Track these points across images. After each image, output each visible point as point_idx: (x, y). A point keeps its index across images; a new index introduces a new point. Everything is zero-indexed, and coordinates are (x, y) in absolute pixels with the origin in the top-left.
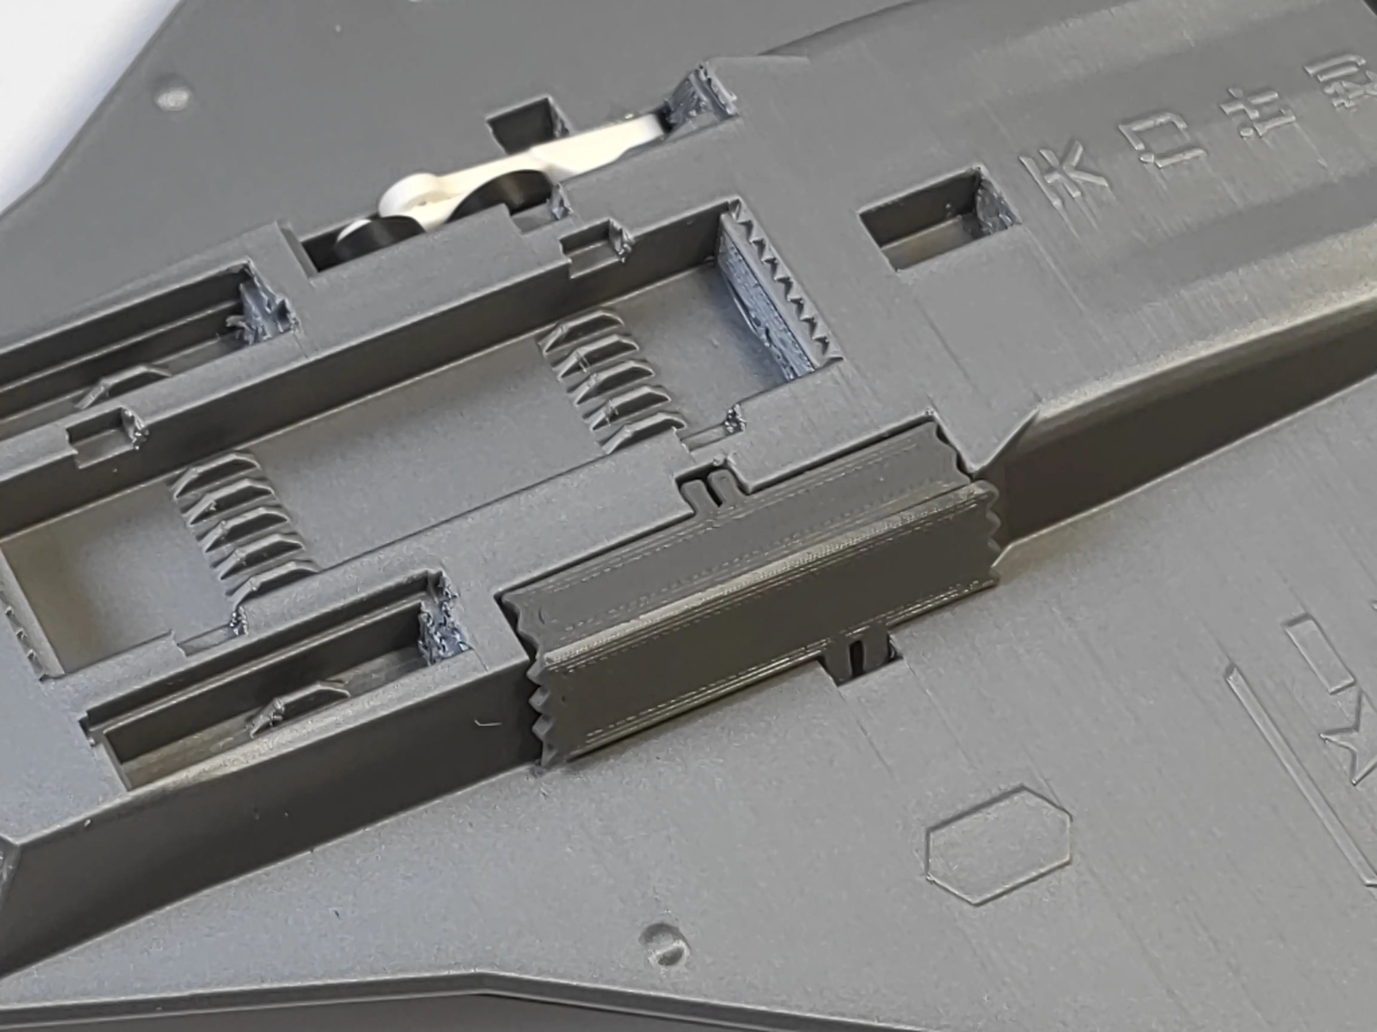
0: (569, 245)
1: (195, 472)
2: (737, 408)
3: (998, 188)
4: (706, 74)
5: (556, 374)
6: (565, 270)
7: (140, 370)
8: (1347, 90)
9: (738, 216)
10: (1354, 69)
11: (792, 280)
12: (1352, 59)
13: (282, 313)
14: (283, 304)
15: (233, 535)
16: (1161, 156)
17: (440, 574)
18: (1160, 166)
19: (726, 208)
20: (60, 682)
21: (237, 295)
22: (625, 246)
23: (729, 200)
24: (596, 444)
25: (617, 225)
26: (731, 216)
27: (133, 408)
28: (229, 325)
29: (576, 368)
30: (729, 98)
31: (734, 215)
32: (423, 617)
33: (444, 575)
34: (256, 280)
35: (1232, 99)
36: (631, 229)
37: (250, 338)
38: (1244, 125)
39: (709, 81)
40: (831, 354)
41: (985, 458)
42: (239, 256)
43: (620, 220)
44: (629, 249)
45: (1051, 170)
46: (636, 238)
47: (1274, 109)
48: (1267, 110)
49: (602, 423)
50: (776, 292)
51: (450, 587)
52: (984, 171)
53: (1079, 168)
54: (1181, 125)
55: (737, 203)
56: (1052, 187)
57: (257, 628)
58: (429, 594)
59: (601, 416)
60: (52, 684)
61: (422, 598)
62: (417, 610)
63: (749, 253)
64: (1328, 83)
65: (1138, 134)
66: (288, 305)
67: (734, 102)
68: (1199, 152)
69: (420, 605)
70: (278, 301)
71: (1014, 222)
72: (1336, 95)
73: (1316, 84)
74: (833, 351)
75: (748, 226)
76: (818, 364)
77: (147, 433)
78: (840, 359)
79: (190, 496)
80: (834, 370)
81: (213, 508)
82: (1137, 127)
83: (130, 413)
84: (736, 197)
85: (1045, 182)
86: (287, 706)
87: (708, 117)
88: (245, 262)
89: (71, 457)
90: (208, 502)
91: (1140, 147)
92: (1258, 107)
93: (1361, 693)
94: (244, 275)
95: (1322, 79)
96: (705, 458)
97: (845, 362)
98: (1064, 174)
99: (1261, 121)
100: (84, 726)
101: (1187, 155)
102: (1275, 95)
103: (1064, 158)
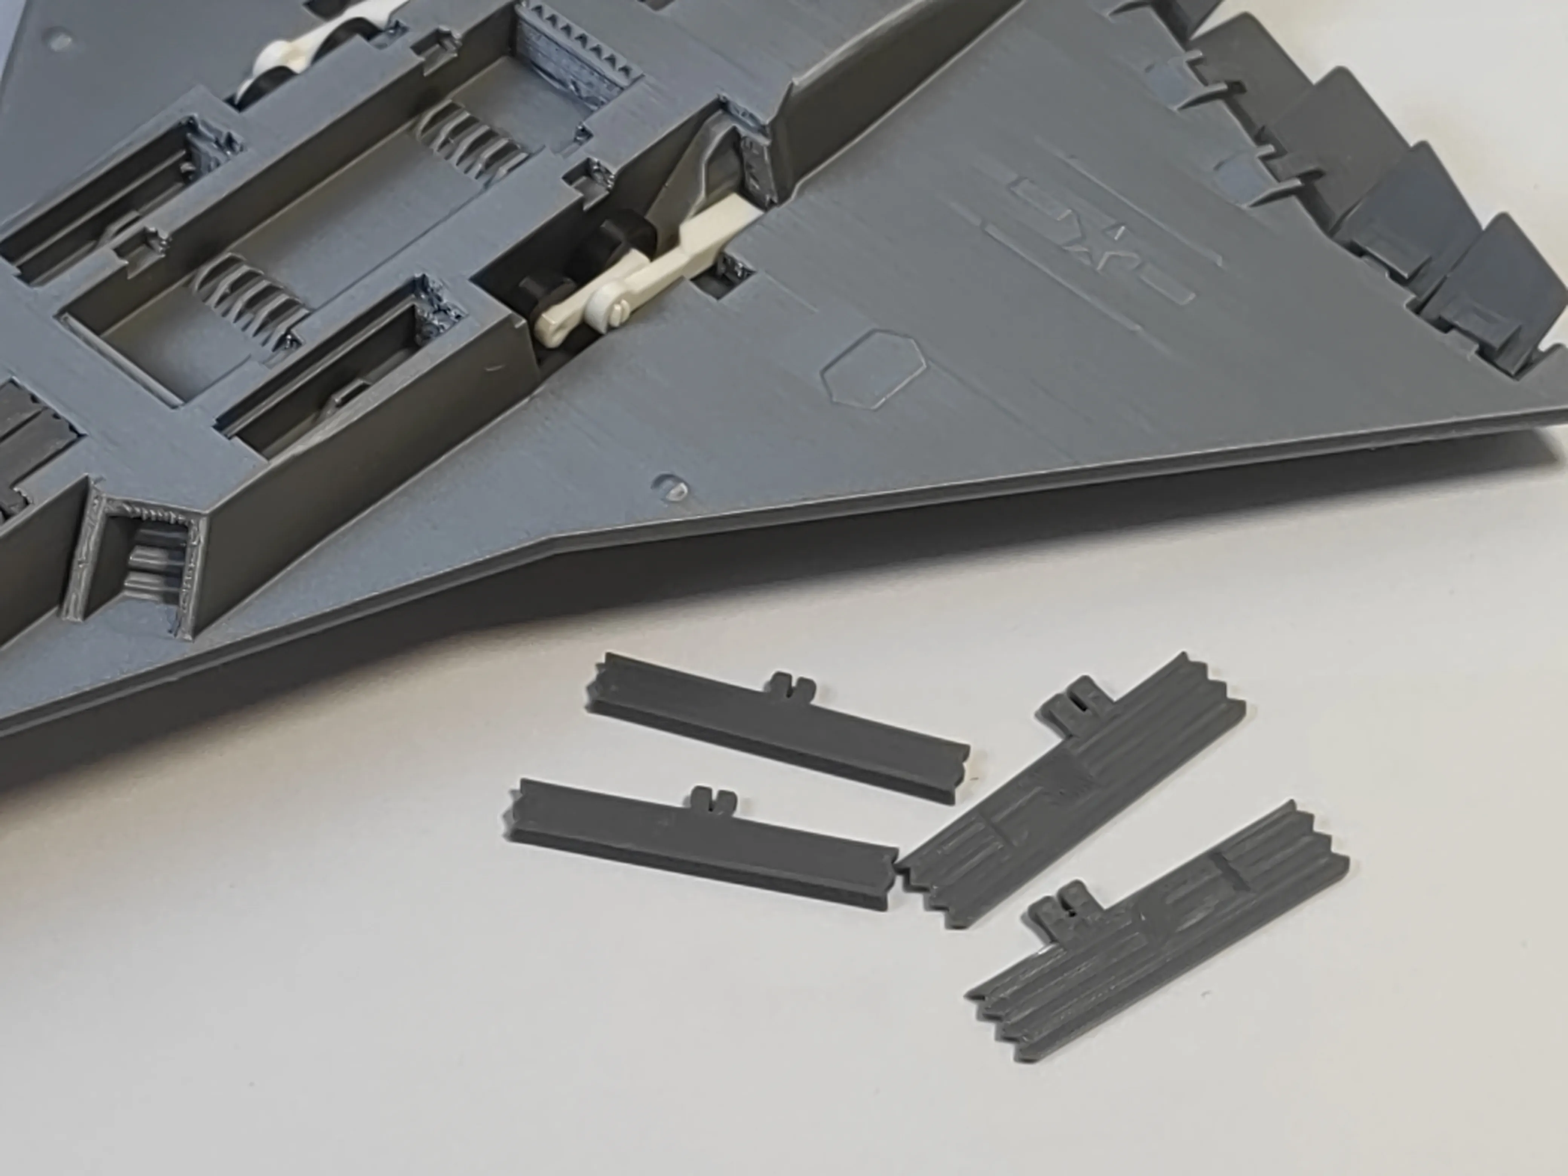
0: (418, 48)
1: (205, 270)
2: (584, 124)
5: (432, 151)
6: (420, 68)
9: (528, 4)
13: (230, 142)
14: (229, 135)
15: (252, 304)
17: (424, 276)
20: (185, 408)
21: (187, 145)
22: (456, 43)
25: (445, 28)
26: (523, 6)
27: (152, 226)
28: (183, 172)
29: (446, 142)
32: (419, 312)
33: (427, 274)
34: (201, 128)
36: (459, 28)
37: (212, 164)
40: (635, 74)
41: (771, 113)
42: (182, 111)
43: (449, 23)
44: (459, 45)
46: (462, 36)
49: (481, 172)
51: (434, 282)
57: (311, 339)
58: (418, 293)
60: (181, 410)
61: (413, 300)
62: (413, 309)
63: (546, 28)
66: (234, 134)
69: (412, 305)
70: (224, 134)
74: (636, 71)
75: (539, 8)
76: (626, 84)
77: (170, 240)
78: (642, 77)
79: (207, 288)
80: (641, 84)
81: (229, 290)
83: (152, 229)
88: (187, 114)
89: (128, 265)
90: (224, 286)
94: (191, 126)
96: (575, 160)
97: (650, 78)
100: (217, 427)
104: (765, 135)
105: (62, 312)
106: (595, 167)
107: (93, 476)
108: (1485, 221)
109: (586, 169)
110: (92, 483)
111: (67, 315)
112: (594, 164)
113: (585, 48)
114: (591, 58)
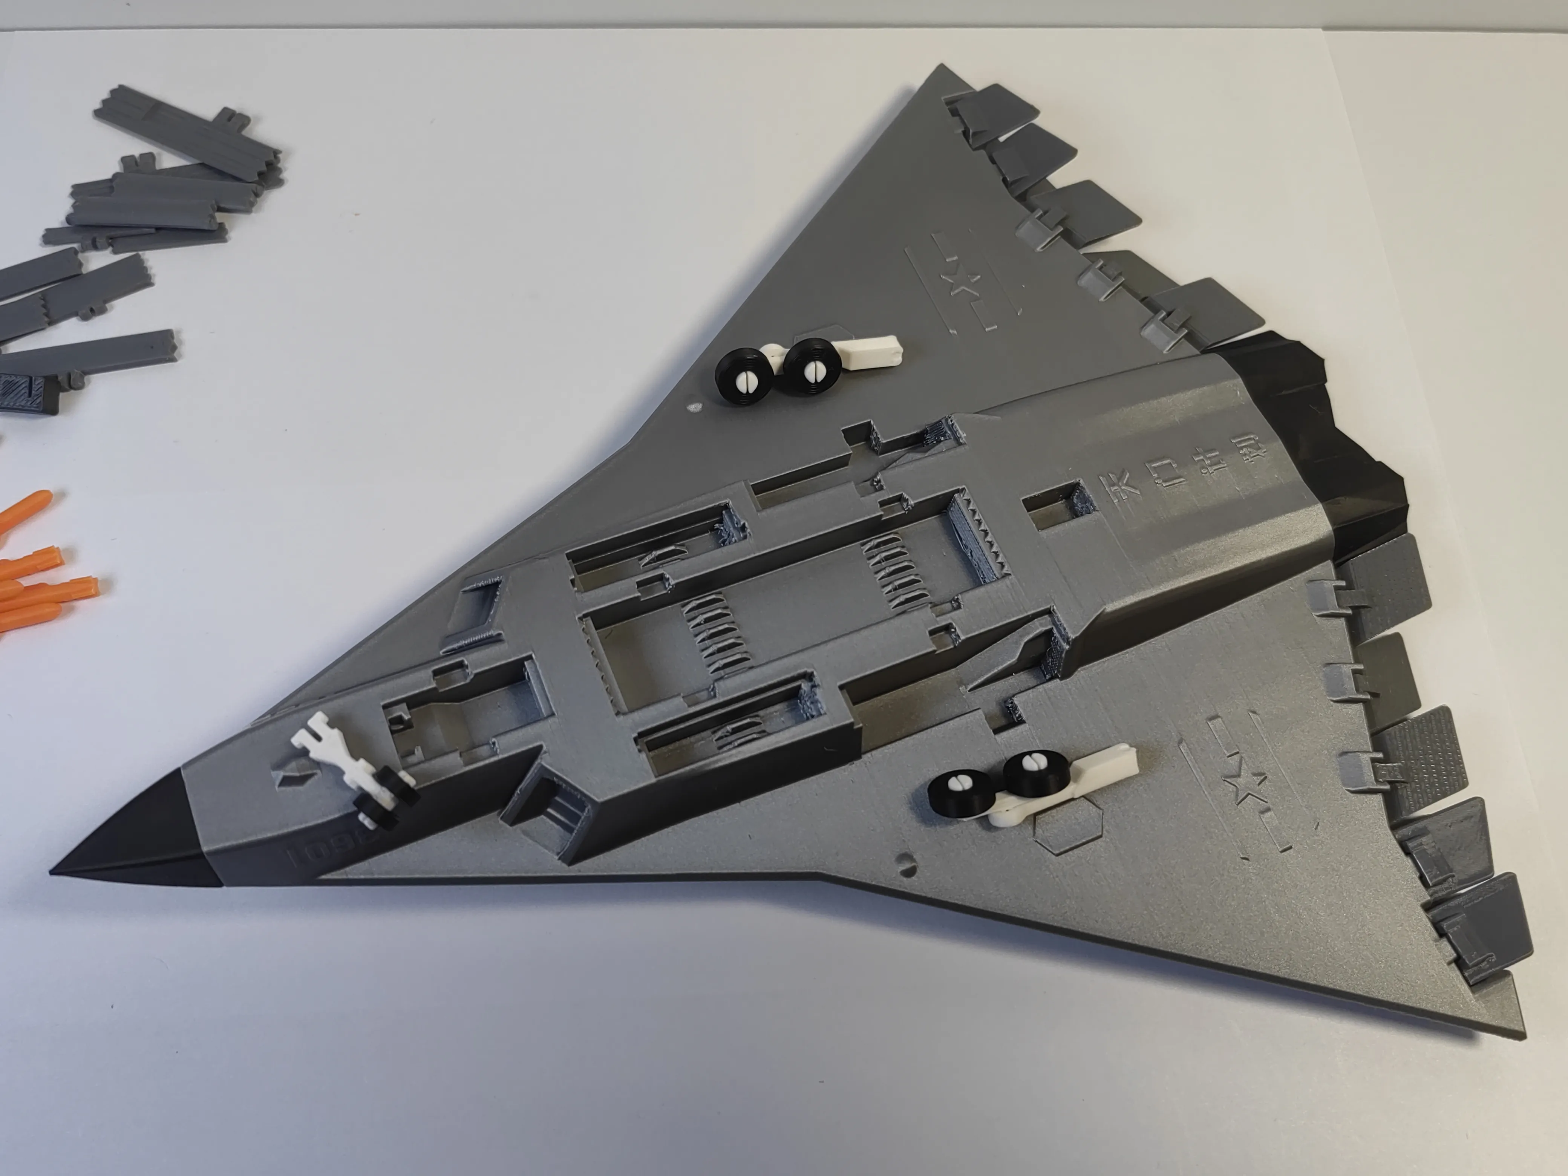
0: (883, 504)
1: (693, 605)
2: (960, 597)
3: (1088, 492)
4: (951, 421)
5: (869, 564)
6: (881, 516)
7: (672, 548)
8: (1250, 452)
9: (963, 496)
10: (1253, 442)
11: (989, 531)
12: (1252, 436)
13: (743, 528)
14: (744, 524)
15: (713, 636)
16: (1165, 481)
17: (813, 673)
18: (1164, 486)
19: (958, 491)
20: (625, 717)
21: (722, 516)
22: (909, 507)
23: (961, 488)
24: (886, 602)
25: (906, 496)
26: (960, 495)
27: (669, 574)
28: (715, 528)
29: (879, 562)
30: (962, 434)
31: (962, 495)
32: (802, 691)
33: (815, 673)
34: (731, 510)
35: (1198, 454)
36: (913, 498)
37: (728, 540)
38: (1203, 468)
39: (953, 424)
40: (1005, 570)
41: (1078, 633)
42: (725, 498)
43: (908, 494)
44: (911, 509)
45: (1114, 485)
46: (915, 504)
47: (1216, 460)
48: (1214, 460)
49: (890, 591)
50: (979, 536)
51: (817, 679)
52: (1082, 482)
53: (1126, 484)
54: (1175, 465)
55: (964, 489)
56: (1115, 493)
57: (723, 696)
58: (806, 681)
59: (890, 588)
60: (621, 718)
61: (802, 682)
62: (799, 687)
63: (967, 515)
65: (1155, 468)
66: (747, 525)
67: (965, 437)
68: (1182, 480)
69: (801, 685)
70: (742, 523)
71: (1094, 510)
72: (1245, 455)
73: (1236, 448)
74: (1007, 570)
75: (969, 501)
76: (998, 575)
77: (675, 585)
78: (1010, 574)
79: (692, 614)
80: (1007, 581)
81: (702, 622)
82: (1154, 465)
83: (667, 576)
84: (964, 486)
85: (1111, 490)
86: (733, 729)
87: (951, 442)
88: (727, 501)
89: (638, 597)
90: (701, 618)
91: (1156, 475)
92: (1210, 458)
93: (1242, 758)
94: (726, 507)
95: (1239, 446)
96: (943, 621)
97: (1012, 577)
98: (1120, 487)
99: (1211, 465)
100: (636, 740)
101: (1178, 481)
102: (1217, 453)
103: (1120, 478)
104: (1068, 643)
105: (585, 616)
106: (953, 630)
107: (545, 748)
108: (1498, 871)
109: (947, 628)
110: (543, 751)
111: (589, 618)
112: (953, 628)
113: (984, 540)
114: (985, 547)
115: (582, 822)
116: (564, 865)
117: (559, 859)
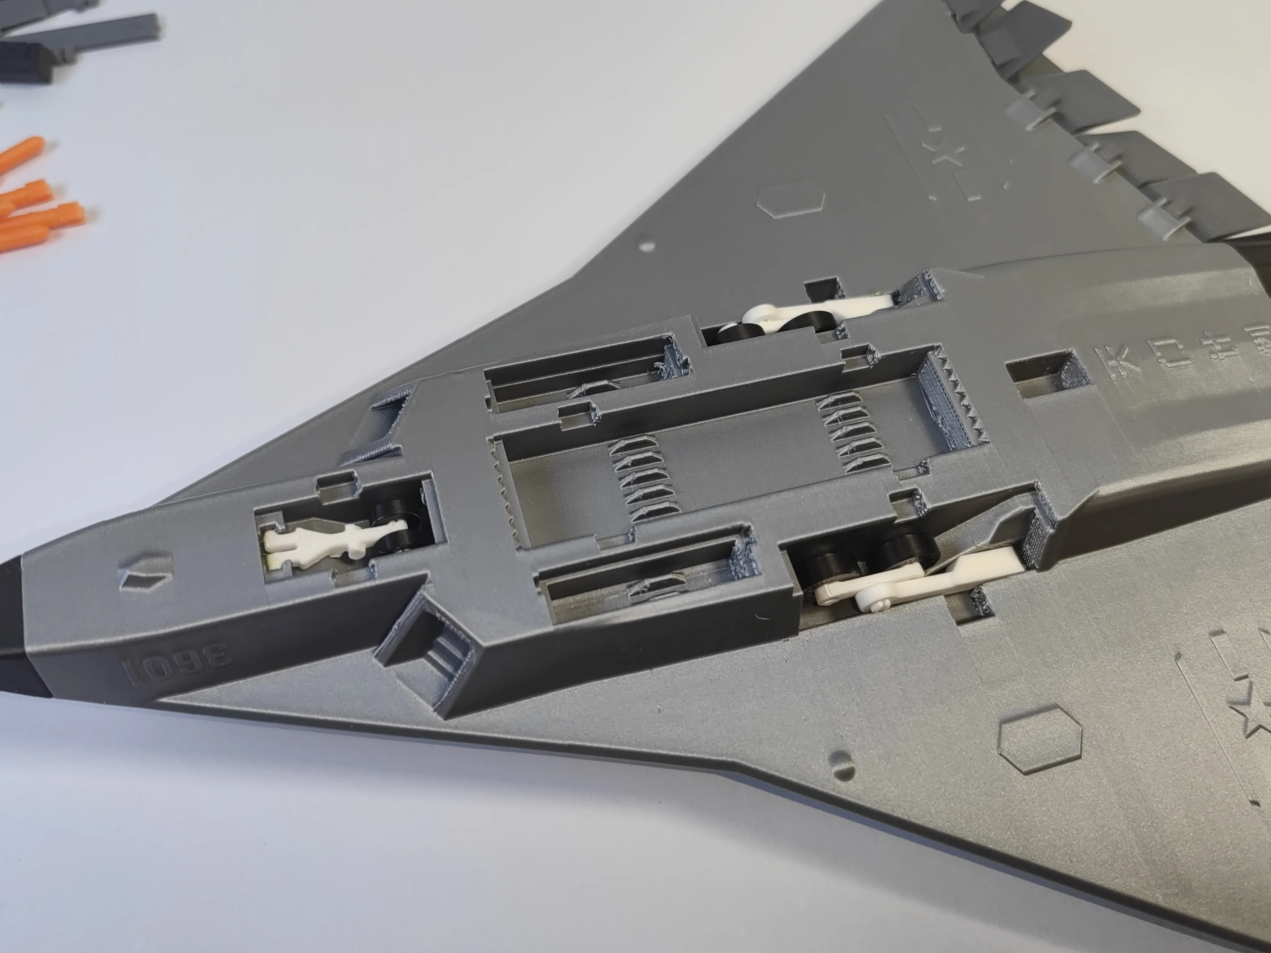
0: (846, 354)
1: (623, 443)
2: (927, 461)
3: (1081, 363)
4: (929, 276)
5: (824, 422)
6: (840, 367)
7: (605, 382)
8: (1264, 343)
9: (938, 354)
11: (965, 395)
12: (1267, 327)
13: (686, 364)
14: (687, 360)
15: (638, 481)
16: (1170, 361)
17: (750, 527)
18: (1168, 366)
19: (932, 348)
20: (527, 553)
21: (663, 351)
22: (875, 360)
23: (936, 345)
24: (840, 464)
25: (872, 348)
26: (934, 353)
27: (595, 403)
28: (655, 366)
29: (835, 421)
30: (940, 290)
31: (936, 354)
32: (735, 548)
33: (752, 528)
34: (674, 345)
35: (1207, 338)
36: (882, 350)
37: (666, 376)
38: (1213, 352)
39: (930, 280)
40: (983, 438)
41: (1067, 514)
42: (668, 331)
43: (875, 346)
44: (877, 362)
45: (1111, 358)
46: (882, 356)
48: (1225, 346)
49: (846, 453)
50: (954, 399)
51: (754, 534)
52: (1074, 352)
53: (1126, 360)
54: (1181, 347)
55: (938, 347)
56: (1112, 368)
57: (643, 541)
58: (741, 536)
59: (846, 449)
60: (522, 553)
61: (737, 537)
62: (732, 544)
63: (942, 375)
64: (1256, 337)
65: (1158, 347)
66: (689, 361)
67: (943, 293)
68: (1188, 362)
69: (734, 541)
70: (684, 358)
71: (1088, 383)
72: (1260, 345)
73: (1249, 338)
75: (944, 360)
76: (973, 443)
77: (601, 418)
78: (988, 442)
79: (619, 455)
80: (983, 448)
81: (629, 464)
82: (1156, 344)
83: (594, 406)
84: (939, 344)
85: (1107, 364)
86: (651, 584)
87: (926, 299)
88: (670, 334)
89: (558, 425)
90: (628, 460)
91: (1159, 354)
92: (1220, 344)
93: (1251, 683)
94: (668, 341)
95: (1254, 335)
96: (908, 485)
97: (991, 445)
98: (1118, 361)
99: (1222, 351)
100: (536, 581)
101: (1183, 363)
102: (1228, 339)
103: (1119, 352)
104: (1053, 526)
105: (496, 439)
106: (918, 497)
107: (429, 578)
109: (911, 495)
110: (427, 581)
111: (501, 441)
112: (918, 495)
113: (960, 403)
114: (960, 411)
115: (464, 668)
116: (440, 718)
117: (435, 711)
